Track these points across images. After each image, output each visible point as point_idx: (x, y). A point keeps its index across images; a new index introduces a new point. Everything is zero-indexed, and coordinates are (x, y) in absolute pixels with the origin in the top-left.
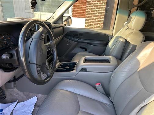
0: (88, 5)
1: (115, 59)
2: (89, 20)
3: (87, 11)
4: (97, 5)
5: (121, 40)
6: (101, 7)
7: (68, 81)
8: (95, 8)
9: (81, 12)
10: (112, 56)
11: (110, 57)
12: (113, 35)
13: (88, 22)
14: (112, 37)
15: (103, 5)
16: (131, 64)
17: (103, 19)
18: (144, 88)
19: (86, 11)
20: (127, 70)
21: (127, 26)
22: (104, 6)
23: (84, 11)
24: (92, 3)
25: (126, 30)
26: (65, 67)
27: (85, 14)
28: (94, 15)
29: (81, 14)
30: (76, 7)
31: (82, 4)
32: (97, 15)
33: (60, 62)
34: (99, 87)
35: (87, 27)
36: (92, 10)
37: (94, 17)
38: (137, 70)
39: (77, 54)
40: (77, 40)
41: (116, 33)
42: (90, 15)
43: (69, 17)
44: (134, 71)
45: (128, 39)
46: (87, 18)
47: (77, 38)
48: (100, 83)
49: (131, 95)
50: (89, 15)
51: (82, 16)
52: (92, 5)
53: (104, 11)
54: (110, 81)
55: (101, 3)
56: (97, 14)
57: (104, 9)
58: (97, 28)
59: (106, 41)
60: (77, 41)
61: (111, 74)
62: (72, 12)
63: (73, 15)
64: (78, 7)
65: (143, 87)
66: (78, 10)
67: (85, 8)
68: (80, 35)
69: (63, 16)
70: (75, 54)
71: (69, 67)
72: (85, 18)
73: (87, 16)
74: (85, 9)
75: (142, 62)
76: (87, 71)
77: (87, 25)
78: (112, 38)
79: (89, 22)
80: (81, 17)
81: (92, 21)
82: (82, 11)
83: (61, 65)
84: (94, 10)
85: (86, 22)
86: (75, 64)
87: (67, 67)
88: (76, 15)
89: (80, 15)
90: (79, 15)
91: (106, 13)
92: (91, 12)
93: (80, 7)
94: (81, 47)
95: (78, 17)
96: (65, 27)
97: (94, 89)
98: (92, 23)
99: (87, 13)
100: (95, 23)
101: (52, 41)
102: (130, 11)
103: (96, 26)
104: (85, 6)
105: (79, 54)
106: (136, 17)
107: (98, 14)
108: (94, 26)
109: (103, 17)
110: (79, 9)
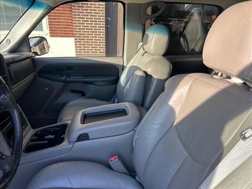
0: (75, 15)
1: (135, 106)
2: (82, 41)
3: (76, 26)
4: (91, 16)
5: (139, 73)
6: (98, 19)
7: (55, 165)
8: (88, 21)
9: (65, 28)
10: (129, 102)
11: (127, 104)
12: (125, 65)
13: (79, 44)
14: (123, 68)
15: (101, 14)
16: (161, 115)
17: (104, 37)
18: (190, 155)
19: (73, 26)
20: (156, 127)
21: (144, 49)
22: (102, 16)
23: (71, 25)
24: (81, 12)
25: (143, 55)
26: (46, 137)
27: (72, 31)
28: (89, 32)
29: (65, 31)
30: (55, 19)
31: (64, 13)
32: (94, 32)
33: (33, 128)
34: (115, 163)
35: (79, 52)
36: (84, 24)
37: (89, 34)
38: (173, 124)
39: (67, 105)
40: (64, 78)
41: (128, 61)
42: (82, 33)
43: (42, 39)
44: (168, 127)
45: (149, 71)
46: (78, 37)
47: (62, 75)
48: (116, 157)
49: (171, 171)
50: (80, 32)
51: (68, 34)
52: (82, 15)
53: (103, 24)
54: (132, 149)
55: (97, 11)
56: (92, 29)
57: (103, 22)
58: (97, 52)
59: (114, 76)
60: (64, 81)
61: (133, 135)
62: (49, 29)
63: (50, 33)
64: (58, 19)
65: (187, 154)
66: (59, 25)
67: (72, 20)
68: (67, 69)
69: (29, 37)
70: (63, 105)
71: (53, 137)
72: (74, 37)
73: (77, 34)
74: (71, 22)
75: (177, 110)
76: (90, 138)
77: (78, 48)
78: (123, 70)
79: (81, 44)
80: (66, 36)
81: (86, 42)
82: (67, 25)
83: (36, 134)
84: (87, 24)
85: (76, 44)
86: (65, 126)
87: (50, 136)
88: (56, 33)
89: (64, 33)
90: (62, 33)
91: (107, 28)
92: (83, 26)
93: (63, 19)
94: (73, 91)
95: (61, 36)
96: (37, 57)
97: (108, 169)
98: (88, 45)
99: (76, 29)
100: (93, 45)
101: (4, 93)
102: (145, 26)
103: (95, 50)
104: (71, 17)
105: (71, 103)
106: (155, 35)
107: (95, 29)
108: (91, 50)
109: (103, 35)
110: (60, 22)
